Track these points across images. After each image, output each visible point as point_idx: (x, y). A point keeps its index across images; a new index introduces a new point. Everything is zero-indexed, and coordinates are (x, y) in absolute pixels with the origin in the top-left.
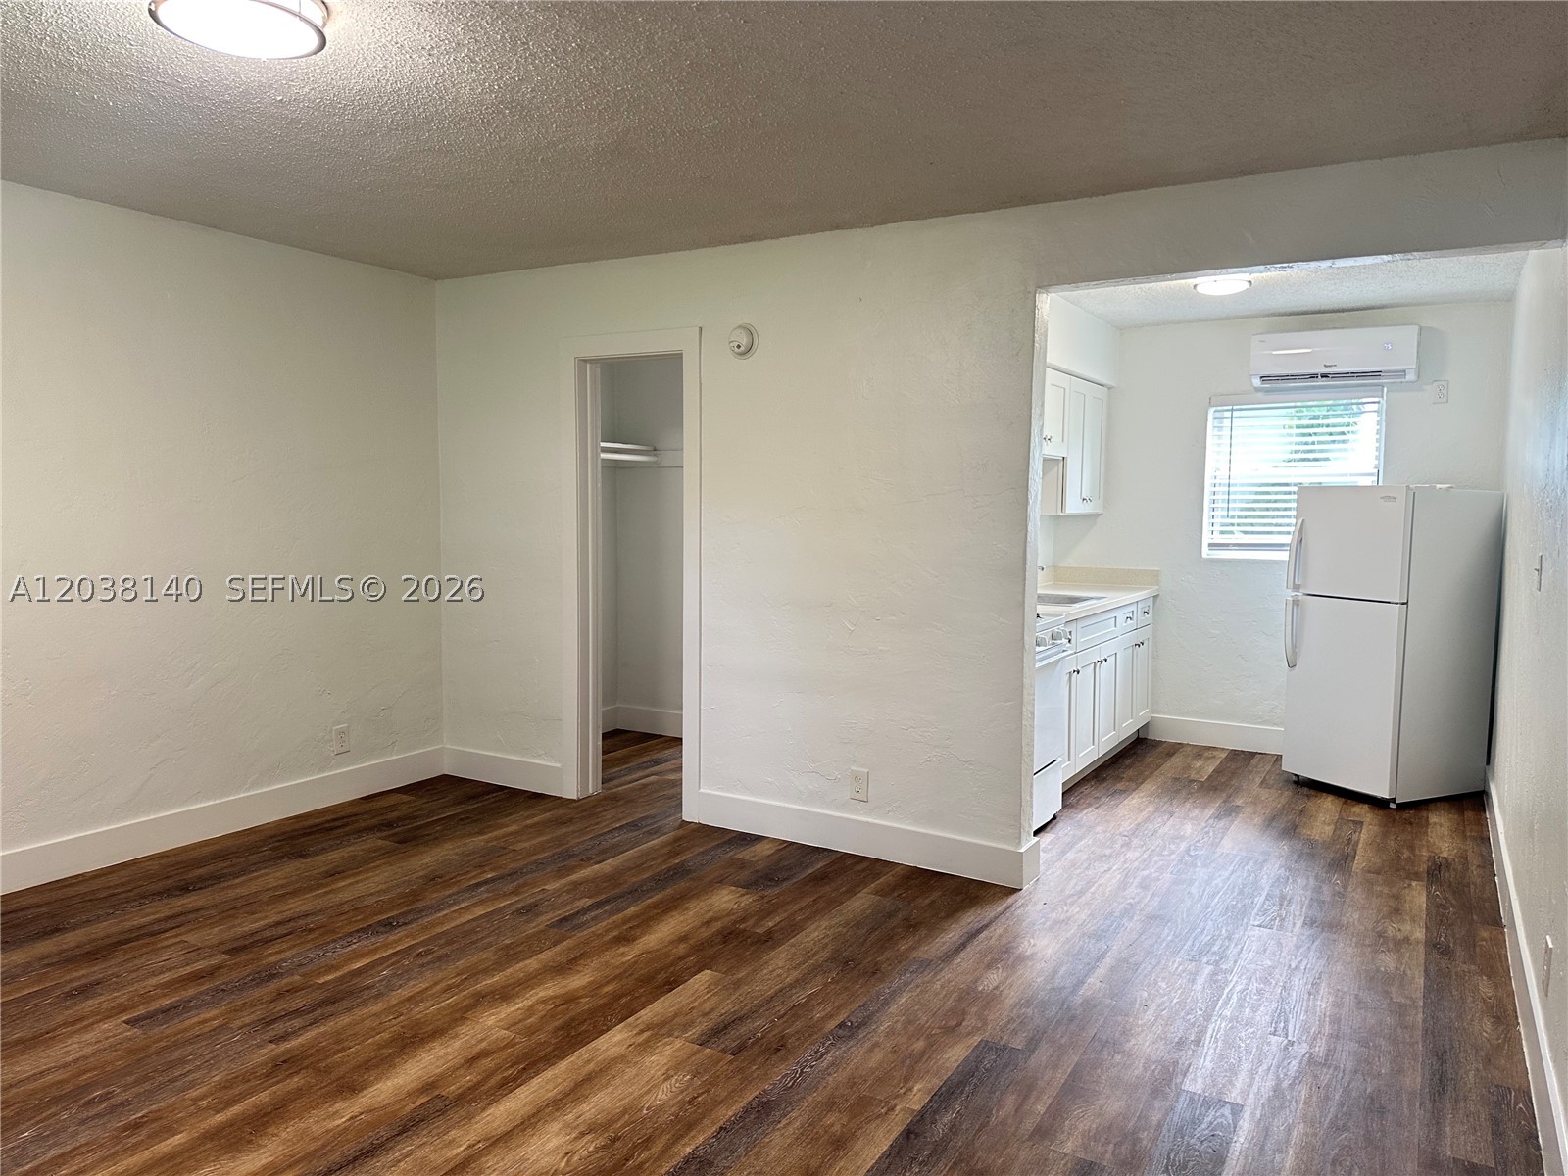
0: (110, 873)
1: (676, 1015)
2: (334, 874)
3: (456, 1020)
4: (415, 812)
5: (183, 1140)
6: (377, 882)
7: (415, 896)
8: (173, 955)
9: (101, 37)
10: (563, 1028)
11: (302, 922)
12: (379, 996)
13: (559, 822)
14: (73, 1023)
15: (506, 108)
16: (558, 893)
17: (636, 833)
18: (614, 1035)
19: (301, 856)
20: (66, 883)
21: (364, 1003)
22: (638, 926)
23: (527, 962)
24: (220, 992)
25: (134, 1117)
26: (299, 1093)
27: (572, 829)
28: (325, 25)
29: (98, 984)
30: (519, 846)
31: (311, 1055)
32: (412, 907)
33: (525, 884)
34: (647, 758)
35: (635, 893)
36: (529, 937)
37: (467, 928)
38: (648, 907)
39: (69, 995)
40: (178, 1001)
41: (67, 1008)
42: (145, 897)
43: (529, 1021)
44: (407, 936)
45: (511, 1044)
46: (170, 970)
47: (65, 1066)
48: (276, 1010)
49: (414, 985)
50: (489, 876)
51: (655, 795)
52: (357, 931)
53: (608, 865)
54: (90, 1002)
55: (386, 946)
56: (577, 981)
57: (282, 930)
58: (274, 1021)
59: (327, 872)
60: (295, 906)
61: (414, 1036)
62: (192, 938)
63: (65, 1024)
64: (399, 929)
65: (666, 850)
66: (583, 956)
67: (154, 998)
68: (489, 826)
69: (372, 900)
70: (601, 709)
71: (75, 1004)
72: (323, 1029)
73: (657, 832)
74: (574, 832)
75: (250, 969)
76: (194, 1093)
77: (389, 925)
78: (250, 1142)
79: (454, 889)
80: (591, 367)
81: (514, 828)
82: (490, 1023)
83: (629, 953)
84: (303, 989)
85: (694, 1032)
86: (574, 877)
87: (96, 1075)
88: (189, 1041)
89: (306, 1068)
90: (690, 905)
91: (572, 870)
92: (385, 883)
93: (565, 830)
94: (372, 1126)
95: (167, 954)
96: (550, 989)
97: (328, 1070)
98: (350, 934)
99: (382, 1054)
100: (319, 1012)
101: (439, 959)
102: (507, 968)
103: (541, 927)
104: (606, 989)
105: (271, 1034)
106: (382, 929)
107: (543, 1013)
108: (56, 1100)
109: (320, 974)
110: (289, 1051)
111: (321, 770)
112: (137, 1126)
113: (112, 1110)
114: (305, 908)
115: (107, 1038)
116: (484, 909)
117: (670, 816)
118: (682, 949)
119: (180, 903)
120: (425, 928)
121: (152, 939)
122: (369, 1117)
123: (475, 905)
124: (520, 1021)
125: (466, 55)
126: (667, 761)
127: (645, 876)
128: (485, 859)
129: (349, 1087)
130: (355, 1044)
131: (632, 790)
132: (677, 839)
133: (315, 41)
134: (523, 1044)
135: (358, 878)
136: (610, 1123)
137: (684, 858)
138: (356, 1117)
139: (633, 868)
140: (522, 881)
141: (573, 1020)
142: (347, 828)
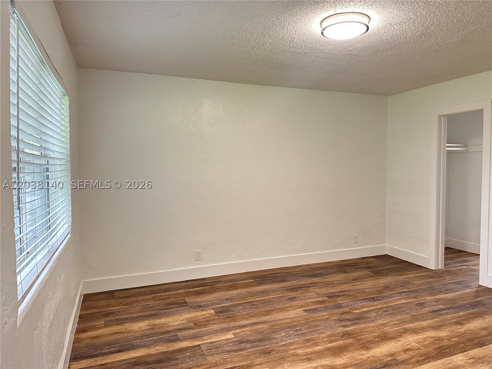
0: (296, 268)
2: (355, 280)
3: (399, 336)
4: (378, 265)
6: (369, 285)
7: (381, 292)
8: (313, 294)
10: (438, 348)
11: (347, 293)
12: (373, 321)
13: (429, 277)
14: (291, 307)
16: (431, 301)
17: (460, 286)
18: (459, 357)
19: (345, 273)
20: (285, 268)
21: (368, 322)
22: (464, 320)
23: (422, 322)
24: (326, 308)
25: (308, 338)
27: (434, 280)
29: (295, 298)
30: (415, 282)
31: (354, 334)
32: (381, 295)
33: (418, 296)
34: (462, 259)
35: (462, 308)
36: (422, 314)
37: (399, 306)
38: (468, 314)
39: (289, 299)
40: (315, 308)
41: (289, 303)
42: (305, 276)
43: (425, 343)
44: (380, 304)
45: (419, 349)
46: (313, 298)
48: (342, 317)
49: (383, 321)
50: (405, 290)
51: (466, 273)
52: (364, 299)
53: (450, 295)
54: (294, 302)
55: (373, 306)
56: (443, 333)
57: (342, 294)
58: (342, 321)
59: (353, 279)
60: (345, 287)
61: (385, 337)
62: (318, 290)
63: (289, 307)
64: (377, 301)
65: (473, 294)
66: (443, 325)
67: (309, 306)
68: (403, 274)
69: (367, 290)
70: (444, 239)
71: (291, 302)
72: (356, 327)
73: (468, 287)
74: (435, 281)
75: (334, 303)
76: (322, 336)
77: (373, 299)
78: (339, 355)
79: (394, 292)
81: (412, 276)
82: (411, 340)
83: (462, 329)
84: (349, 313)
86: (437, 297)
87: (297, 323)
88: (319, 320)
89: (353, 337)
90: (487, 317)
91: (435, 294)
92: (371, 286)
93: (431, 280)
94: (374, 362)
95: (312, 294)
96: (432, 334)
97: (359, 340)
98: (362, 300)
99: (376, 340)
100: (355, 321)
101: (391, 314)
102: (415, 323)
103: (426, 312)
105: (341, 324)
106: (372, 300)
107: (430, 341)
108: (288, 327)
109: (354, 310)
110: (347, 331)
111: (349, 248)
112: (309, 340)
113: (302, 334)
114: (348, 289)
115: (299, 314)
116: (405, 301)
117: (473, 282)
119: (314, 280)
120: (385, 303)
121: (307, 288)
122: (373, 359)
123: (401, 299)
124: (422, 342)
126: (470, 261)
127: (465, 302)
128: (404, 284)
129: (366, 347)
130: (367, 334)
131: (457, 270)
132: (478, 291)
134: (423, 350)
135: (363, 283)
137: (482, 299)
138: (369, 357)
139: (460, 299)
140: (417, 294)
141: (442, 347)
142: (358, 266)
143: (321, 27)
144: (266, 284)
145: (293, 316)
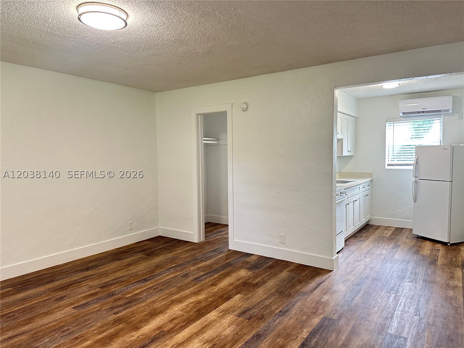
0: (66, 265)
1: (230, 308)
2: (129, 265)
3: (166, 308)
4: (152, 246)
5: (90, 343)
6: (142, 267)
7: (152, 271)
8: (85, 288)
9: (64, 26)
10: (197, 311)
11: (121, 279)
12: (144, 301)
13: (193, 249)
14: (58, 308)
15: (177, 41)
16: (194, 270)
17: (216, 253)
18: (213, 313)
19: (120, 260)
20: (54, 267)
21: (140, 303)
22: (218, 281)
23: (186, 291)
24: (99, 299)
25: (76, 336)
26: (122, 329)
27: (197, 251)
28: (127, 20)
29: (64, 297)
30: (182, 257)
31: (125, 318)
32: (152, 275)
33: (184, 268)
34: (218, 231)
35: (216, 271)
36: (186, 284)
37: (168, 281)
38: (221, 275)
39: (57, 300)
40: (86, 302)
41: (56, 304)
42: (77, 272)
43: (188, 309)
44: (151, 283)
45: (182, 316)
46: (84, 293)
47: (56, 320)
48: (114, 305)
49: (153, 298)
50: (174, 265)
51: (220, 242)
52: (137, 282)
53: (208, 262)
54: (63, 302)
55: (145, 286)
56: (201, 297)
57: (115, 281)
58: (114, 308)
59: (127, 264)
60: (119, 274)
61: (154, 313)
62: (90, 284)
63: (56, 308)
64: (149, 281)
65: (224, 258)
66: (202, 289)
67: (80, 301)
68: (173, 251)
69: (140, 273)
70: (204, 216)
71: (58, 303)
72: (128, 310)
73: (221, 253)
74: (197, 252)
75: (107, 293)
76: (92, 329)
77: (145, 280)
78: (109, 343)
79: (164, 269)
80: (200, 116)
81: (180, 251)
82: (176, 309)
83: (216, 289)
84: (122, 299)
85: (236, 313)
86: (198, 266)
87: (65, 323)
88: (90, 314)
89: (124, 322)
90: (233, 274)
91: (197, 264)
92: (144, 267)
93: (195, 252)
94: (143, 339)
95: (83, 288)
96: (193, 299)
97: (130, 323)
98: (135, 283)
99: (145, 318)
100: (127, 305)
101: (160, 290)
102: (180, 293)
103: (190, 281)
104: (209, 300)
105: (113, 312)
106: (144, 281)
107: (191, 307)
108: (54, 331)
109: (127, 294)
110: (118, 317)
111: (125, 235)
112: (76, 338)
113: (70, 333)
114: (122, 275)
115: (67, 313)
116: (173, 275)
117: (225, 248)
118: (231, 288)
119: (86, 273)
120: (156, 281)
121: (78, 284)
122: (143, 337)
123: (170, 274)
124: (185, 309)
125: (166, 26)
126: (223, 231)
127: (219, 266)
128: (173, 260)
129: (136, 328)
130: (138, 315)
131: (214, 240)
132: (228, 255)
133: (124, 24)
134: (186, 316)
135: (136, 266)
136: (212, 340)
137: (230, 260)
138: (139, 337)
139: (215, 263)
140: (183, 267)
141: (200, 309)
142: (132, 252)
143: (78, 12)
144: (29, 289)
145: (60, 317)
